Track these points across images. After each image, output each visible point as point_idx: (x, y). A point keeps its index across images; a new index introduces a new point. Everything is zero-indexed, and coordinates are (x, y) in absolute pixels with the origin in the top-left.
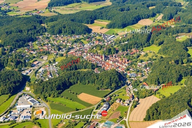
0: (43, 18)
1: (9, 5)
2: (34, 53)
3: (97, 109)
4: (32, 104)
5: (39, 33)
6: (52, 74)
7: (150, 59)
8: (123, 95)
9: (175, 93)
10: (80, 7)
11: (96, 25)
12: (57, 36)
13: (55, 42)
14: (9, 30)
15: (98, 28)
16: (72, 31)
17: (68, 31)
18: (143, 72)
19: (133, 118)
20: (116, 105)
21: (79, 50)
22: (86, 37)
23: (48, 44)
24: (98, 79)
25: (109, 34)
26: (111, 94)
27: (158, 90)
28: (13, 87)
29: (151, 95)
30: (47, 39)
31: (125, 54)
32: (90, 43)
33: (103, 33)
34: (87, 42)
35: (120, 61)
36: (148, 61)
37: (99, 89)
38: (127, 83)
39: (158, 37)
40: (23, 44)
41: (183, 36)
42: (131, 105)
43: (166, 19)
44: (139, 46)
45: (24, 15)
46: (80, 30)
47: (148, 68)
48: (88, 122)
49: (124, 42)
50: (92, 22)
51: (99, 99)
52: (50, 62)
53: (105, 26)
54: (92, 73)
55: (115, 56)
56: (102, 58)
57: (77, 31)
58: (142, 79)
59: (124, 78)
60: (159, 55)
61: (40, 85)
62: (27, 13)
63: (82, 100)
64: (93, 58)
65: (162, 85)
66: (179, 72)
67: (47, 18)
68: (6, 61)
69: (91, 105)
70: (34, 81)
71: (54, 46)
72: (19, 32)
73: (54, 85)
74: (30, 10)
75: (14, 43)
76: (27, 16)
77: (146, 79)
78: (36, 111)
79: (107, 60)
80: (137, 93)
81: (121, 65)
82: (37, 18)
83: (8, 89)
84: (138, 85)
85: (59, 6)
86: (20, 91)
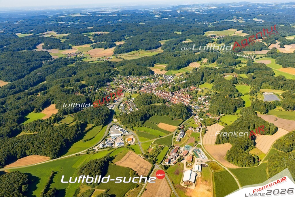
0: (114, 63)
1: (83, 53)
2: (113, 91)
3: (175, 135)
4: (122, 133)
5: (114, 75)
6: (132, 107)
7: (207, 94)
8: (193, 124)
9: (235, 121)
10: (140, 54)
11: (156, 68)
12: (128, 77)
13: (127, 82)
14: (90, 73)
15: (159, 70)
16: (140, 73)
17: (137, 73)
18: (204, 105)
19: (206, 142)
20: (189, 132)
21: (148, 88)
22: (151, 77)
23: (122, 84)
24: (171, 111)
25: (168, 75)
26: (183, 123)
27: (220, 119)
28: (104, 120)
29: (215, 123)
30: (121, 80)
31: (186, 91)
32: (155, 82)
33: (163, 74)
34: (153, 82)
35: (184, 96)
36: (205, 96)
37: (173, 119)
38: (194, 114)
39: (209, 77)
40: (103, 84)
41: (228, 76)
42: (201, 131)
43: (210, 62)
44: (196, 84)
45: (96, 61)
46: (146, 72)
47: (207, 102)
48: (171, 146)
49: (182, 81)
50: (153, 66)
51: (175, 128)
52: (128, 99)
53: (164, 69)
54: (166, 107)
55: (179, 93)
56: (169, 94)
57: (143, 73)
58: (205, 110)
59: (190, 110)
60: (213, 91)
61: (126, 117)
62: (99, 60)
63: (162, 128)
64: (162, 95)
65: (222, 114)
66: (235, 105)
67: (117, 63)
68: (94, 98)
69: (169, 133)
70: (119, 114)
71: (127, 85)
72: (98, 74)
73: (138, 117)
74: (100, 56)
75: (96, 83)
76: (99, 62)
77: (208, 110)
78: (127, 139)
79: (173, 96)
80: (204, 122)
81: (185, 100)
82: (109, 63)
83: (101, 121)
84: (203, 115)
85: (123, 53)
86: (110, 122)
